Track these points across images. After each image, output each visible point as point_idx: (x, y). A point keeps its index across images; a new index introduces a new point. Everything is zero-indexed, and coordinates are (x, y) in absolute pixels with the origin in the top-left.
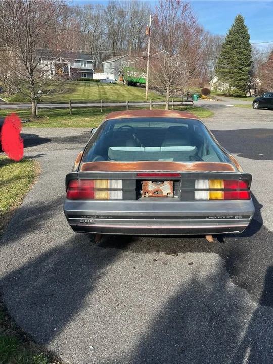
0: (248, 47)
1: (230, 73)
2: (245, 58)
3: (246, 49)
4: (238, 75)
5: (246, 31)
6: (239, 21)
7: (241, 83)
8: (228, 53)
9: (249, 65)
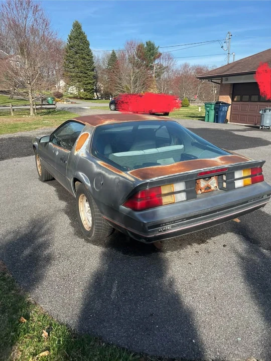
0: (89, 53)
1: (77, 77)
2: (89, 63)
3: (88, 55)
4: (85, 79)
5: (85, 37)
6: (77, 27)
7: (89, 87)
8: (72, 58)
9: (93, 70)
